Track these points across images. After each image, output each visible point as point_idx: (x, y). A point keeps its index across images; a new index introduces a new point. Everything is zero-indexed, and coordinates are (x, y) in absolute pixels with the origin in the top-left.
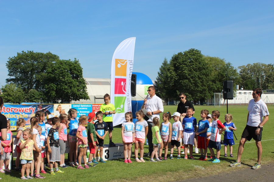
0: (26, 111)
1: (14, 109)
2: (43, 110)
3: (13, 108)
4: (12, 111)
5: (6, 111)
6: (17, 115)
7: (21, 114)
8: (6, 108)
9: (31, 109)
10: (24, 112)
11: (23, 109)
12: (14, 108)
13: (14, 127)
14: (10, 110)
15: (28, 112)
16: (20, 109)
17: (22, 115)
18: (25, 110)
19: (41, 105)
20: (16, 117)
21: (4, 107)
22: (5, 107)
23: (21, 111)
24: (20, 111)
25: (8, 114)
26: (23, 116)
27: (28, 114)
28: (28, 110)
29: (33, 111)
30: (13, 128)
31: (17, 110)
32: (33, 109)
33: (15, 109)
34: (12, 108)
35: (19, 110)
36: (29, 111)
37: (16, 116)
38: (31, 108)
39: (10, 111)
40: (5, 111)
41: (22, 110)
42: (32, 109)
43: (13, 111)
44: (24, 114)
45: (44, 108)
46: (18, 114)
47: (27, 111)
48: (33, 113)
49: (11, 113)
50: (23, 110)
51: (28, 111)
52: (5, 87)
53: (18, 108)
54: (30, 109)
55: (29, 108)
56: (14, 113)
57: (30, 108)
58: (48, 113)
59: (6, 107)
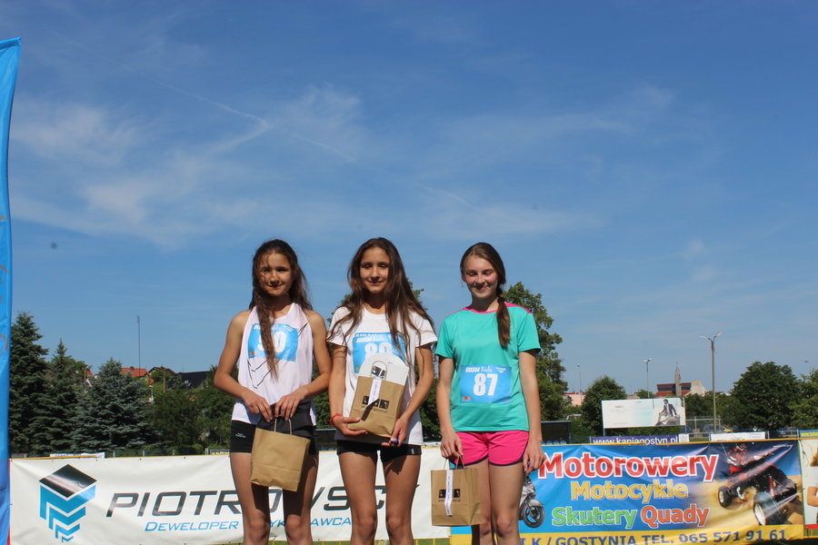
0: (678, 468)
1: (626, 464)
2: (753, 464)
3: (623, 461)
4: (618, 471)
5: (596, 474)
6: (642, 487)
7: (656, 482)
8: (596, 460)
9: (701, 462)
10: (670, 476)
11: (663, 464)
12: (627, 459)
13: (632, 538)
14: (610, 466)
15: (689, 473)
16: (652, 464)
17: (663, 485)
18: (674, 467)
19: (740, 443)
20: (639, 496)
21: (586, 456)
22: (590, 457)
23: (658, 470)
24: (652, 471)
25: (603, 484)
26: (666, 491)
27: (689, 481)
28: (688, 468)
29: (710, 470)
30: (626, 540)
31: (641, 467)
32: (709, 463)
33: (629, 464)
34: (617, 460)
35: (649, 467)
36: (692, 472)
37: (637, 492)
38: (698, 459)
39: (614, 471)
40: (593, 474)
41: (660, 467)
42: (705, 463)
43: (624, 473)
44: (670, 481)
45: (757, 457)
46: (647, 483)
47: (684, 468)
48: (708, 478)
49: (615, 481)
50: (666, 467)
51: (685, 472)
52: (814, 380)
53: (643, 461)
54: (692, 461)
55: (687, 458)
56: (627, 480)
57: (694, 455)
58: (775, 477)
59: (593, 455)
